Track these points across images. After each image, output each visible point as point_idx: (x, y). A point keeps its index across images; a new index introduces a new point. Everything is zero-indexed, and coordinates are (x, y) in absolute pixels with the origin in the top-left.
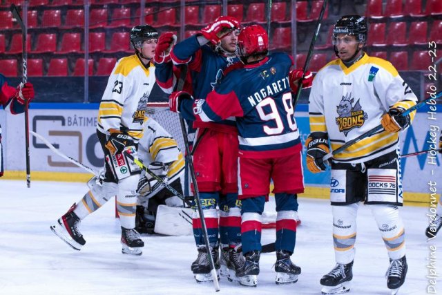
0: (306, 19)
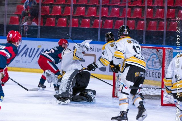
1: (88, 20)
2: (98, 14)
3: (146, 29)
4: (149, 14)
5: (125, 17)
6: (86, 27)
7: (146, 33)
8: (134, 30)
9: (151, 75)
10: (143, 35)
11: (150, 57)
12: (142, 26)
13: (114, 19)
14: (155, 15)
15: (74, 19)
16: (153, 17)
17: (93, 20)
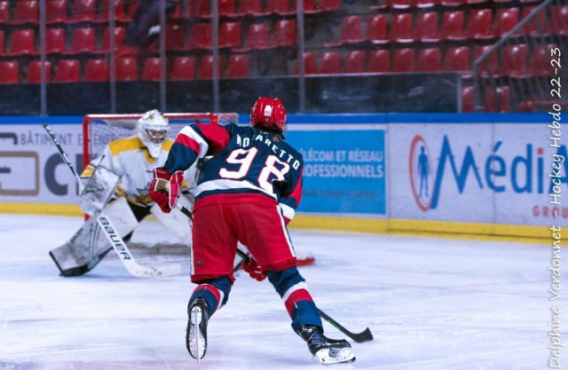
0: (315, 9)
1: (12, 65)
2: (37, 47)
3: (167, 78)
6: (10, 83)
7: (167, 88)
8: (137, 81)
10: (159, 91)
13: (82, 58)
17: (28, 65)
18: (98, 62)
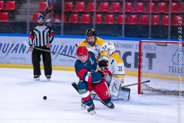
1: (111, 16)
2: (121, 10)
3: (171, 24)
4: (174, 8)
5: (150, 12)
6: (110, 23)
7: (171, 28)
8: (159, 25)
9: (177, 70)
10: (168, 29)
11: (176, 52)
12: (167, 21)
13: (138, 14)
14: (180, 9)
15: (98, 15)
16: (178, 12)
17: (117, 16)
18: (144, 16)
